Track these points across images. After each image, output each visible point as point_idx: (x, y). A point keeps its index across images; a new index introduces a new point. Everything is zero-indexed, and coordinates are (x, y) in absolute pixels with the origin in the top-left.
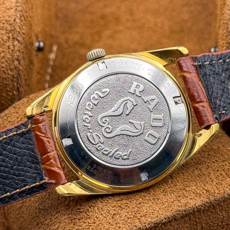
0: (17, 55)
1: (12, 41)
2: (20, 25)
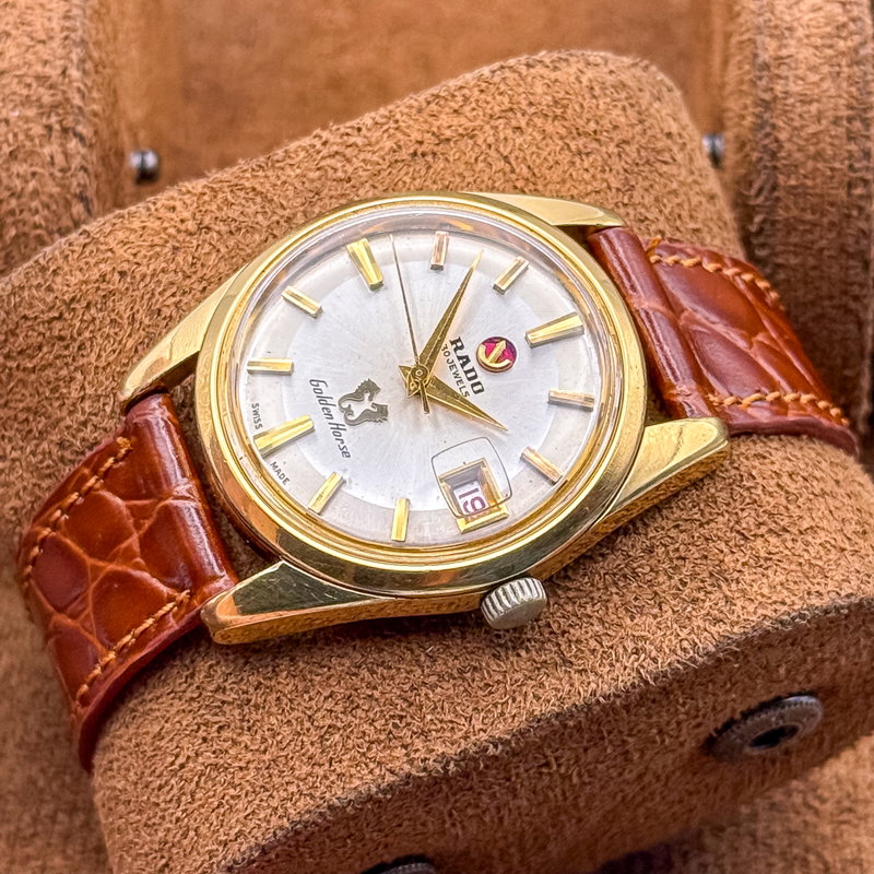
0: (79, 185)
1: (59, 141)
2: (82, 87)
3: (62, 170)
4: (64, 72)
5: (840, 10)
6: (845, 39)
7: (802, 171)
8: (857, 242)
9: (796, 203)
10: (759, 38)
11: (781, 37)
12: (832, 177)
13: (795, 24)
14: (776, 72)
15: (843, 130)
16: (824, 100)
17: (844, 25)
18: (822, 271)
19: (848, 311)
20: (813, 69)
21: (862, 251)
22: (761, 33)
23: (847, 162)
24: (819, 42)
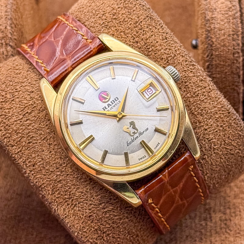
1: (5, 47)
2: (11, 32)
3: (6, 56)
4: (6, 28)
5: (230, 3)
6: (231, 12)
7: (220, 50)
8: (236, 70)
9: (218, 60)
10: (206, 12)
11: (213, 12)
12: (228, 52)
13: (217, 8)
14: (211, 21)
15: (231, 38)
16: (226, 29)
17: (231, 8)
18: (227, 79)
19: (234, 90)
20: (222, 20)
21: (238, 73)
22: (207, 11)
23: (232, 47)
24: (224, 13)
